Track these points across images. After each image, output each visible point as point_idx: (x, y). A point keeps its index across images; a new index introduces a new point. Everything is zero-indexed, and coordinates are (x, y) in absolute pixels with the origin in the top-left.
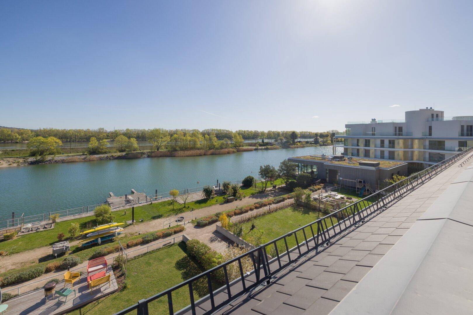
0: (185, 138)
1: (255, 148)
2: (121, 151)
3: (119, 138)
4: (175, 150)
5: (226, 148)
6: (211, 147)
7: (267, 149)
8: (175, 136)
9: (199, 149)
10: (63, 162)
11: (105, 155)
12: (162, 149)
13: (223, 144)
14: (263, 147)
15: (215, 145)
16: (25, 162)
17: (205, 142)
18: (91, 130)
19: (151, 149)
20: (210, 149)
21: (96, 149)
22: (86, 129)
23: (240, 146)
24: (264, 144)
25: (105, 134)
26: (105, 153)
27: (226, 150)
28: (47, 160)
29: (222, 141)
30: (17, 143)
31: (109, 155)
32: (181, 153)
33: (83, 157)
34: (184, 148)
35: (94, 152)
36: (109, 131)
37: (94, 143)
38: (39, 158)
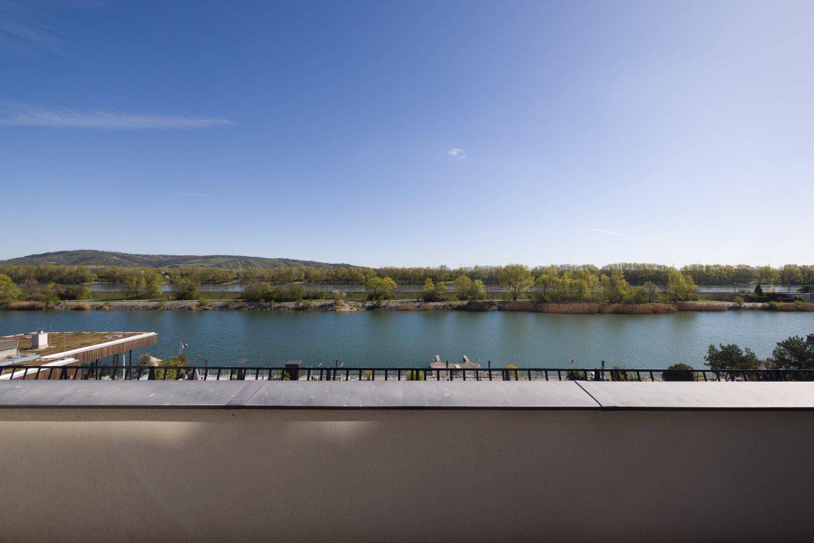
0: (561, 280)
1: (731, 304)
2: (462, 299)
3: (459, 279)
4: (543, 301)
5: (650, 301)
6: (615, 298)
7: (772, 309)
8: (544, 276)
9: (588, 301)
10: (397, 309)
11: (442, 304)
12: (521, 298)
13: (644, 294)
14: (759, 305)
15: (623, 295)
16: (363, 306)
17: (602, 288)
18: (431, 268)
19: (504, 298)
20: (612, 302)
21: (432, 295)
23: (687, 299)
24: (760, 296)
25: (448, 274)
26: (442, 300)
27: (650, 306)
28: (382, 305)
29: (639, 288)
30: (362, 284)
31: (447, 304)
32: (553, 306)
33: (417, 304)
34: (560, 299)
35: (430, 298)
36: (452, 269)
37: (429, 287)
38: (375, 302)
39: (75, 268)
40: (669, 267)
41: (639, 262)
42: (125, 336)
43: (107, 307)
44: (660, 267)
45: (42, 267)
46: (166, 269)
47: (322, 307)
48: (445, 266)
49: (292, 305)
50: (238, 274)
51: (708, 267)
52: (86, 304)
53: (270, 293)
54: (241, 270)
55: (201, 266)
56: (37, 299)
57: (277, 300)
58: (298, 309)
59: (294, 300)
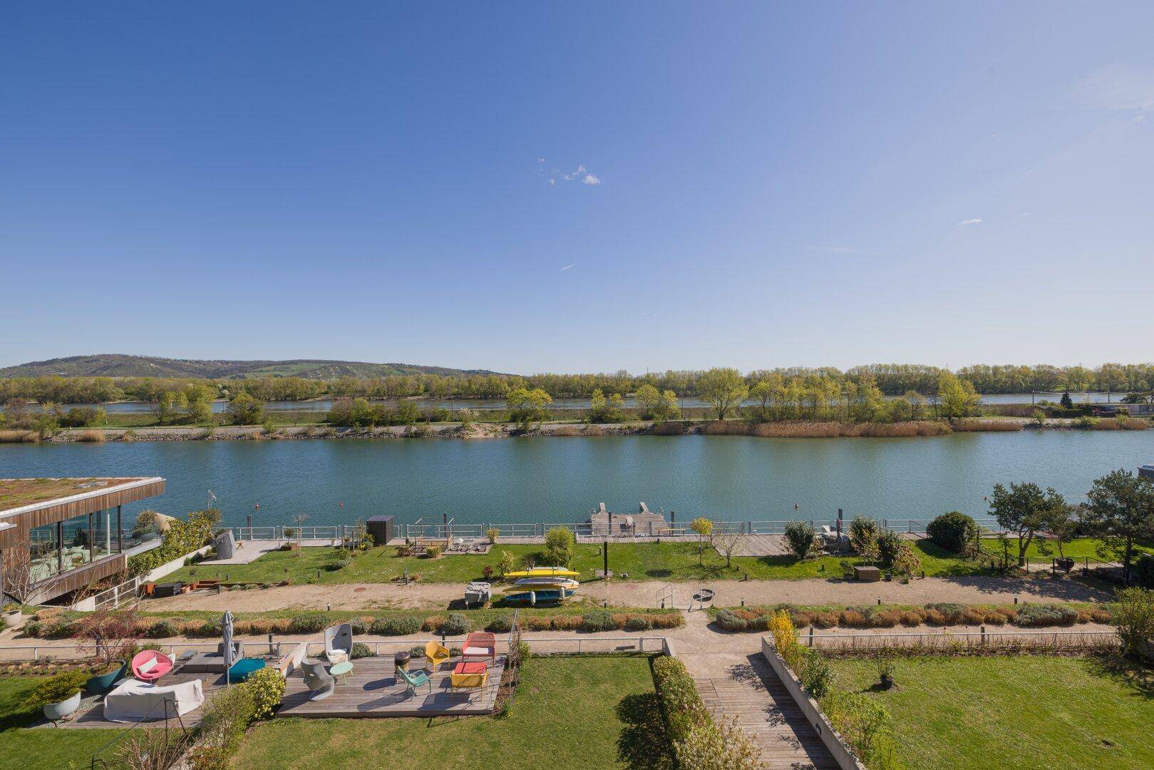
0: (786, 390)
1: (1028, 421)
2: (646, 418)
3: (643, 390)
4: (761, 420)
5: (913, 419)
6: (862, 415)
7: (1085, 427)
8: (762, 385)
9: (825, 420)
10: (553, 434)
11: (618, 426)
12: (731, 416)
13: (904, 408)
14: (1068, 421)
15: (876, 410)
16: (503, 431)
17: (846, 401)
18: (605, 375)
19: (705, 416)
20: (859, 420)
21: (603, 413)
22: (598, 373)
23: (966, 414)
24: (1069, 410)
25: (629, 383)
26: (618, 421)
27: (913, 425)
28: (530, 429)
29: (899, 398)
30: (505, 398)
31: (624, 425)
32: (773, 428)
33: (583, 426)
34: (784, 416)
35: (599, 418)
36: (635, 376)
37: (598, 402)
38: (520, 425)
39: (92, 380)
40: (941, 368)
41: (900, 362)
42: (111, 484)
43: (130, 438)
44: (928, 369)
45: (45, 379)
46: (226, 381)
47: (443, 432)
48: (625, 372)
49: (400, 430)
50: (329, 387)
51: (996, 369)
52: (98, 432)
53: (367, 414)
54: (334, 380)
55: (276, 376)
56: (26, 427)
57: (378, 424)
58: (406, 436)
59: (403, 423)
